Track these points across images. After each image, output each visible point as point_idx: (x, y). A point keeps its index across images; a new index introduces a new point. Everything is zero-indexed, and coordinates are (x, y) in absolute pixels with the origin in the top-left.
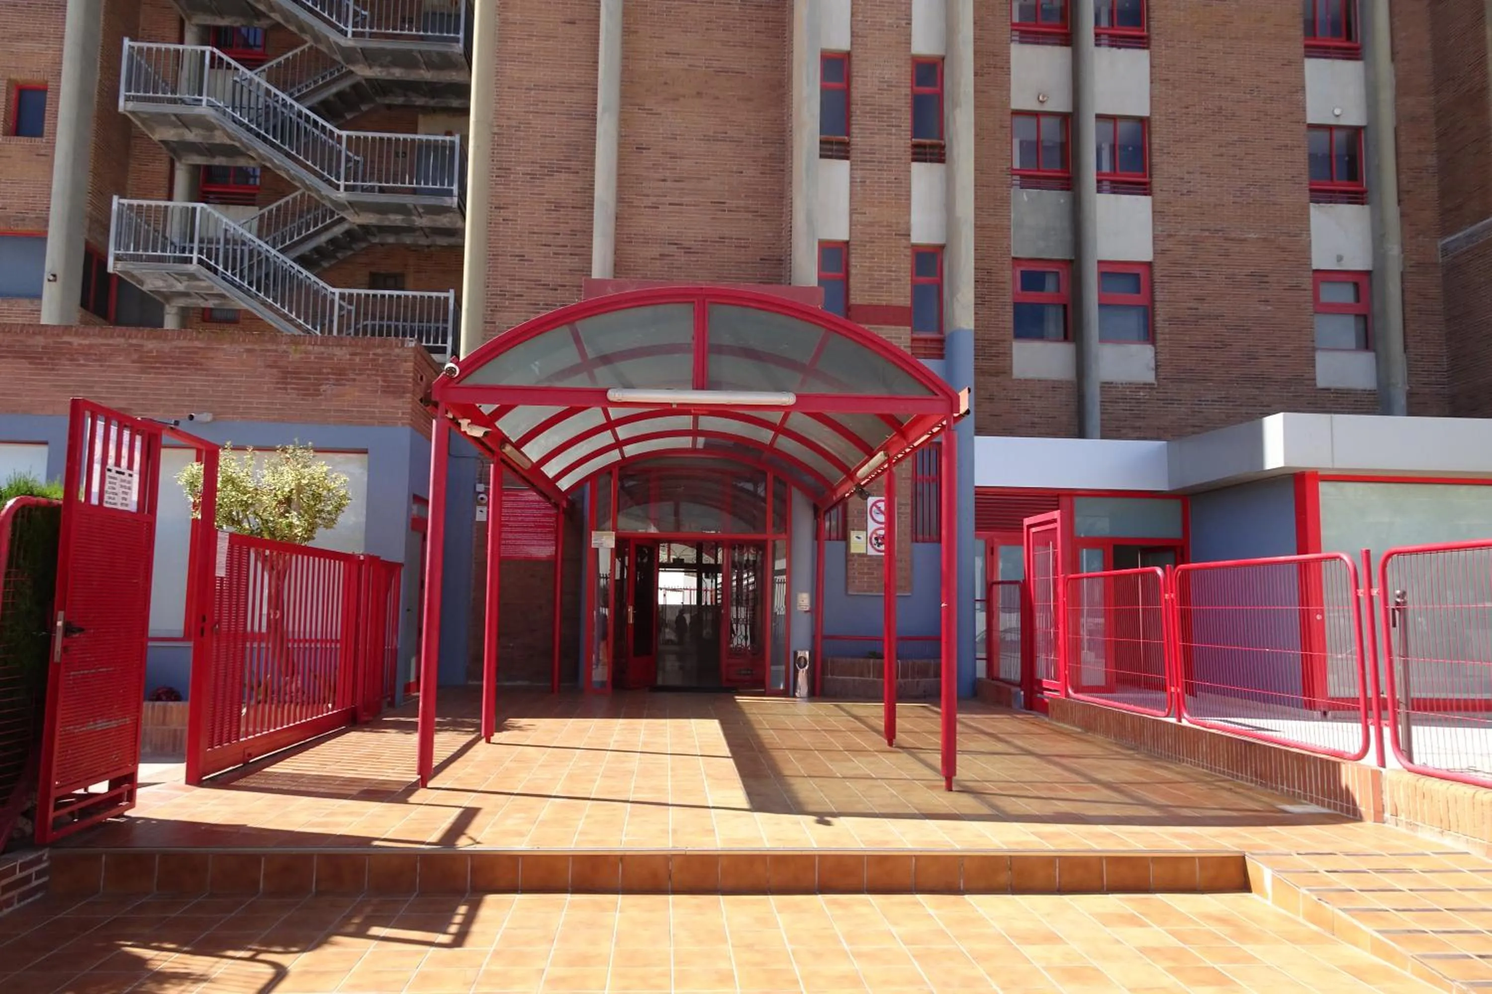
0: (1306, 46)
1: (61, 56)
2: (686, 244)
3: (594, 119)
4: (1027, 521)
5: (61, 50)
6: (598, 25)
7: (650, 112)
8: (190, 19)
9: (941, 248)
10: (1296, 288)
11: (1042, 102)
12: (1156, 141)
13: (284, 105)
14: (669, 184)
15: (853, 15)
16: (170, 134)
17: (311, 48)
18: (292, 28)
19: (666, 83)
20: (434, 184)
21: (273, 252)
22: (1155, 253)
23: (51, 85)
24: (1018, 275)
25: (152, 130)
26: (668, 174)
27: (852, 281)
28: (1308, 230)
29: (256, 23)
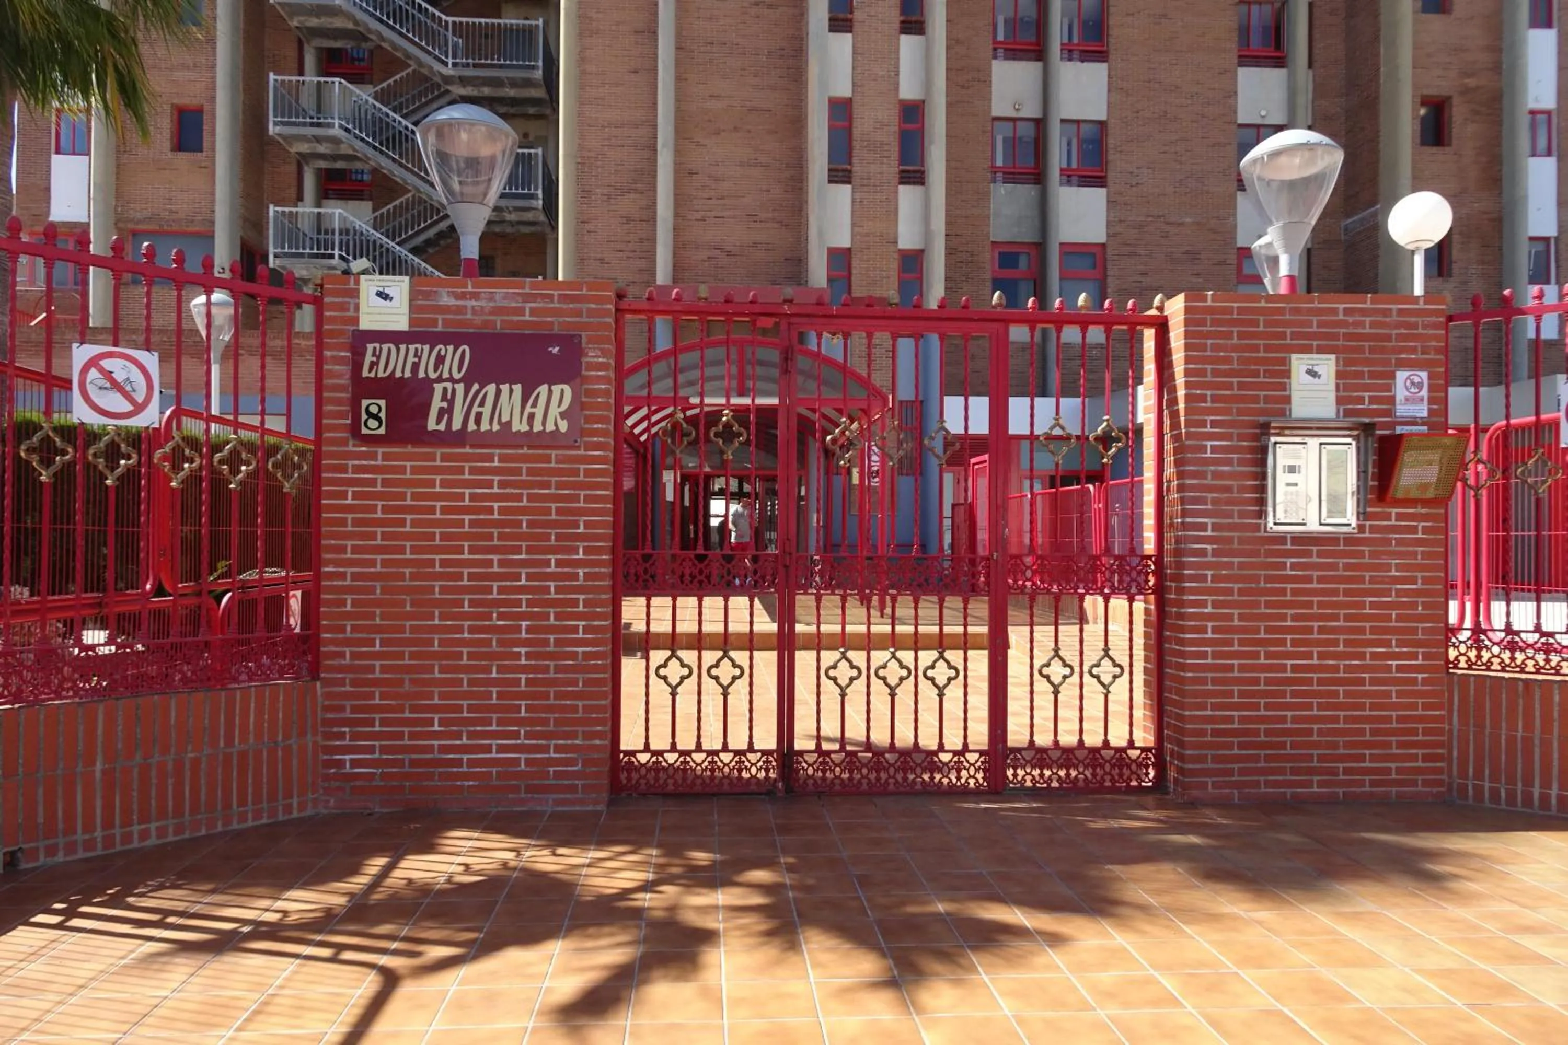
0: (1240, 56)
1: (214, 83)
2: (728, 248)
3: (655, 150)
4: (973, 461)
5: (214, 77)
6: (656, 74)
7: (698, 144)
8: (308, 43)
9: (922, 251)
10: (1222, 263)
11: (1017, 110)
12: (1111, 141)
13: (394, 121)
14: (713, 202)
15: (853, 68)
16: (304, 148)
17: (414, 71)
18: (399, 54)
19: (710, 121)
20: (523, 189)
21: (391, 244)
22: (1108, 236)
23: (206, 108)
24: (997, 255)
25: (291, 145)
26: (712, 193)
27: (853, 278)
28: (1235, 215)
29: (364, 45)
